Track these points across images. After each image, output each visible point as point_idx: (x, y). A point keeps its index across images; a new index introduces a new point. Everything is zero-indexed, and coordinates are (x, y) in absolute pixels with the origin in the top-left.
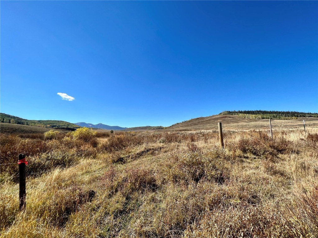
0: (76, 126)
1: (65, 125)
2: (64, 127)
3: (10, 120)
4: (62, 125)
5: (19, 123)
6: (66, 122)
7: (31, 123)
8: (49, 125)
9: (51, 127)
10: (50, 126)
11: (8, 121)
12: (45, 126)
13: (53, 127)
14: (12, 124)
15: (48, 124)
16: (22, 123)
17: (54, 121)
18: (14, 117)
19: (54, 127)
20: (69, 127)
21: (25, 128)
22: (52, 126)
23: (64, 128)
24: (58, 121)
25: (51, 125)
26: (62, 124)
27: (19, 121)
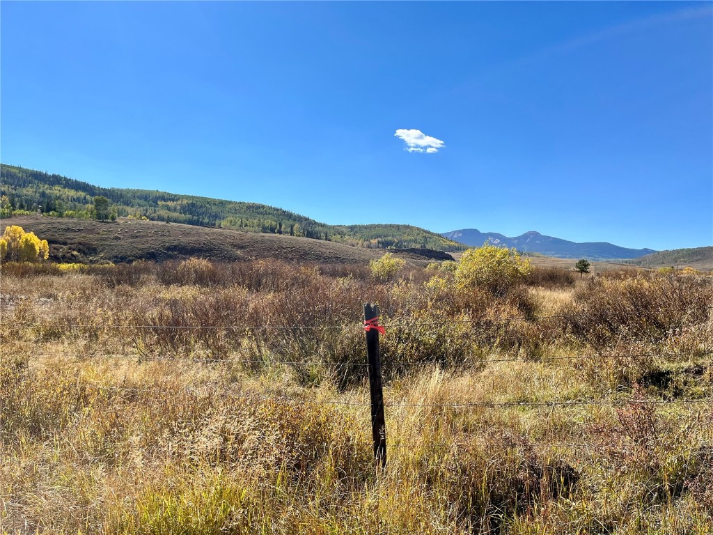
0: (448, 243)
1: (415, 241)
2: (413, 246)
3: (292, 227)
4: (410, 241)
5: (310, 235)
6: (418, 229)
7: (335, 235)
8: (376, 241)
9: (380, 245)
10: (379, 242)
11: (289, 230)
12: (366, 243)
13: (385, 245)
14: (298, 238)
15: (372, 237)
16: (315, 233)
17: (386, 226)
18: (299, 219)
19: (389, 248)
20: (428, 246)
21: (324, 250)
22: (383, 243)
23: (413, 250)
24: (398, 227)
25: (379, 239)
26: (409, 238)
27: (311, 229)
